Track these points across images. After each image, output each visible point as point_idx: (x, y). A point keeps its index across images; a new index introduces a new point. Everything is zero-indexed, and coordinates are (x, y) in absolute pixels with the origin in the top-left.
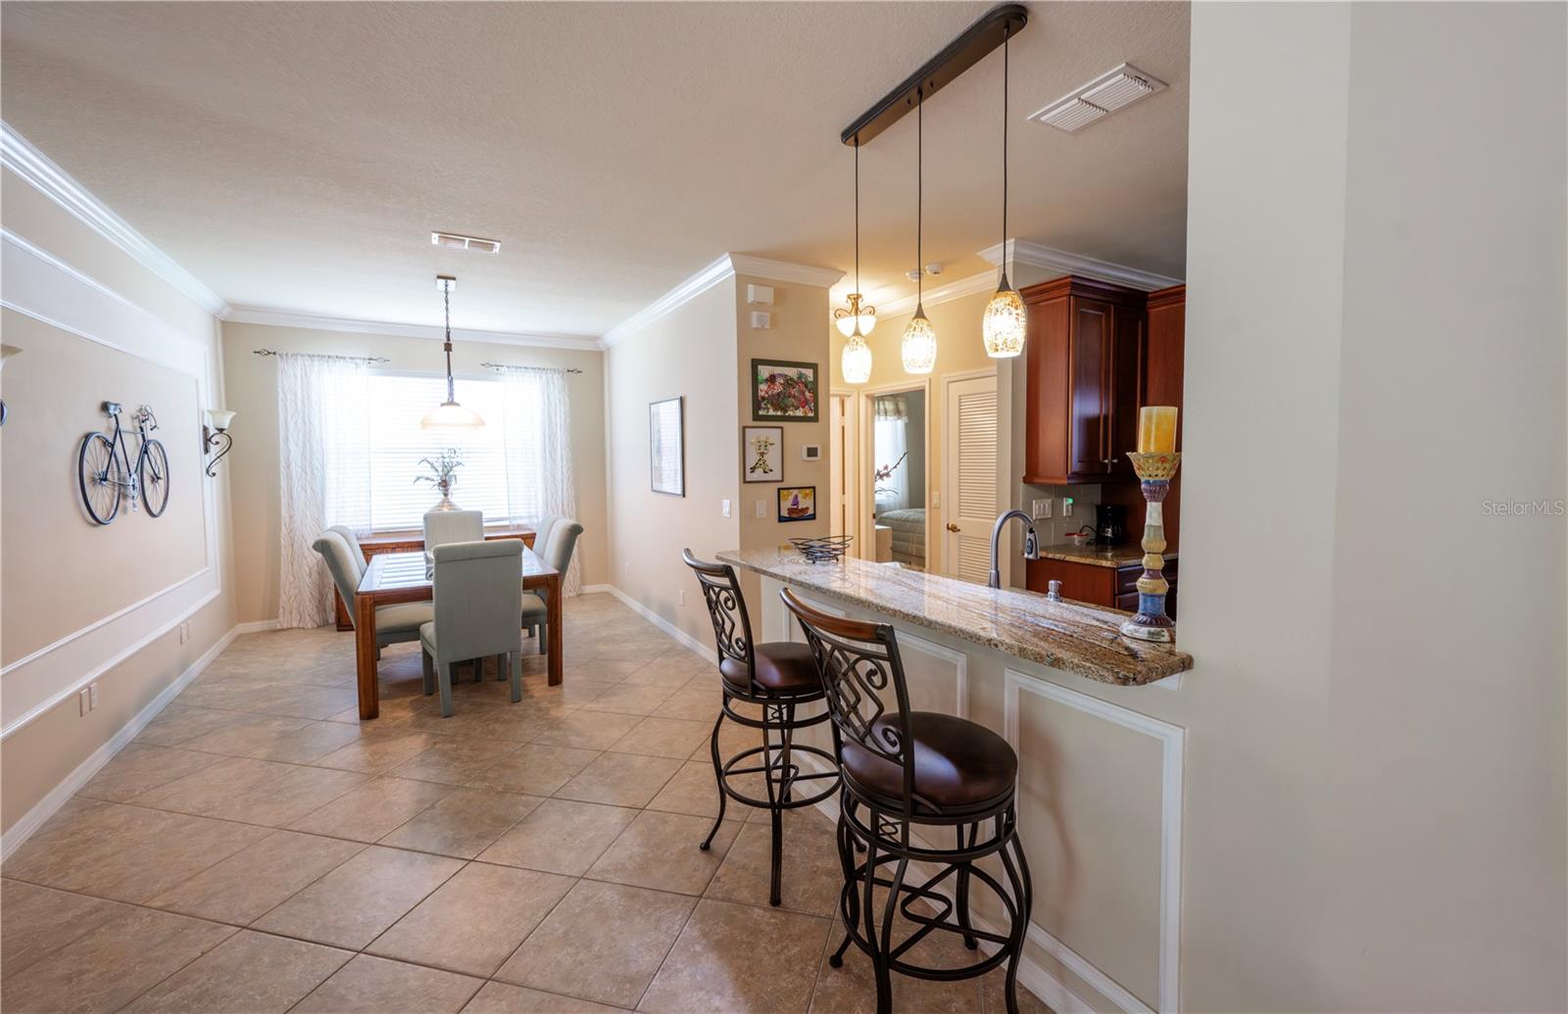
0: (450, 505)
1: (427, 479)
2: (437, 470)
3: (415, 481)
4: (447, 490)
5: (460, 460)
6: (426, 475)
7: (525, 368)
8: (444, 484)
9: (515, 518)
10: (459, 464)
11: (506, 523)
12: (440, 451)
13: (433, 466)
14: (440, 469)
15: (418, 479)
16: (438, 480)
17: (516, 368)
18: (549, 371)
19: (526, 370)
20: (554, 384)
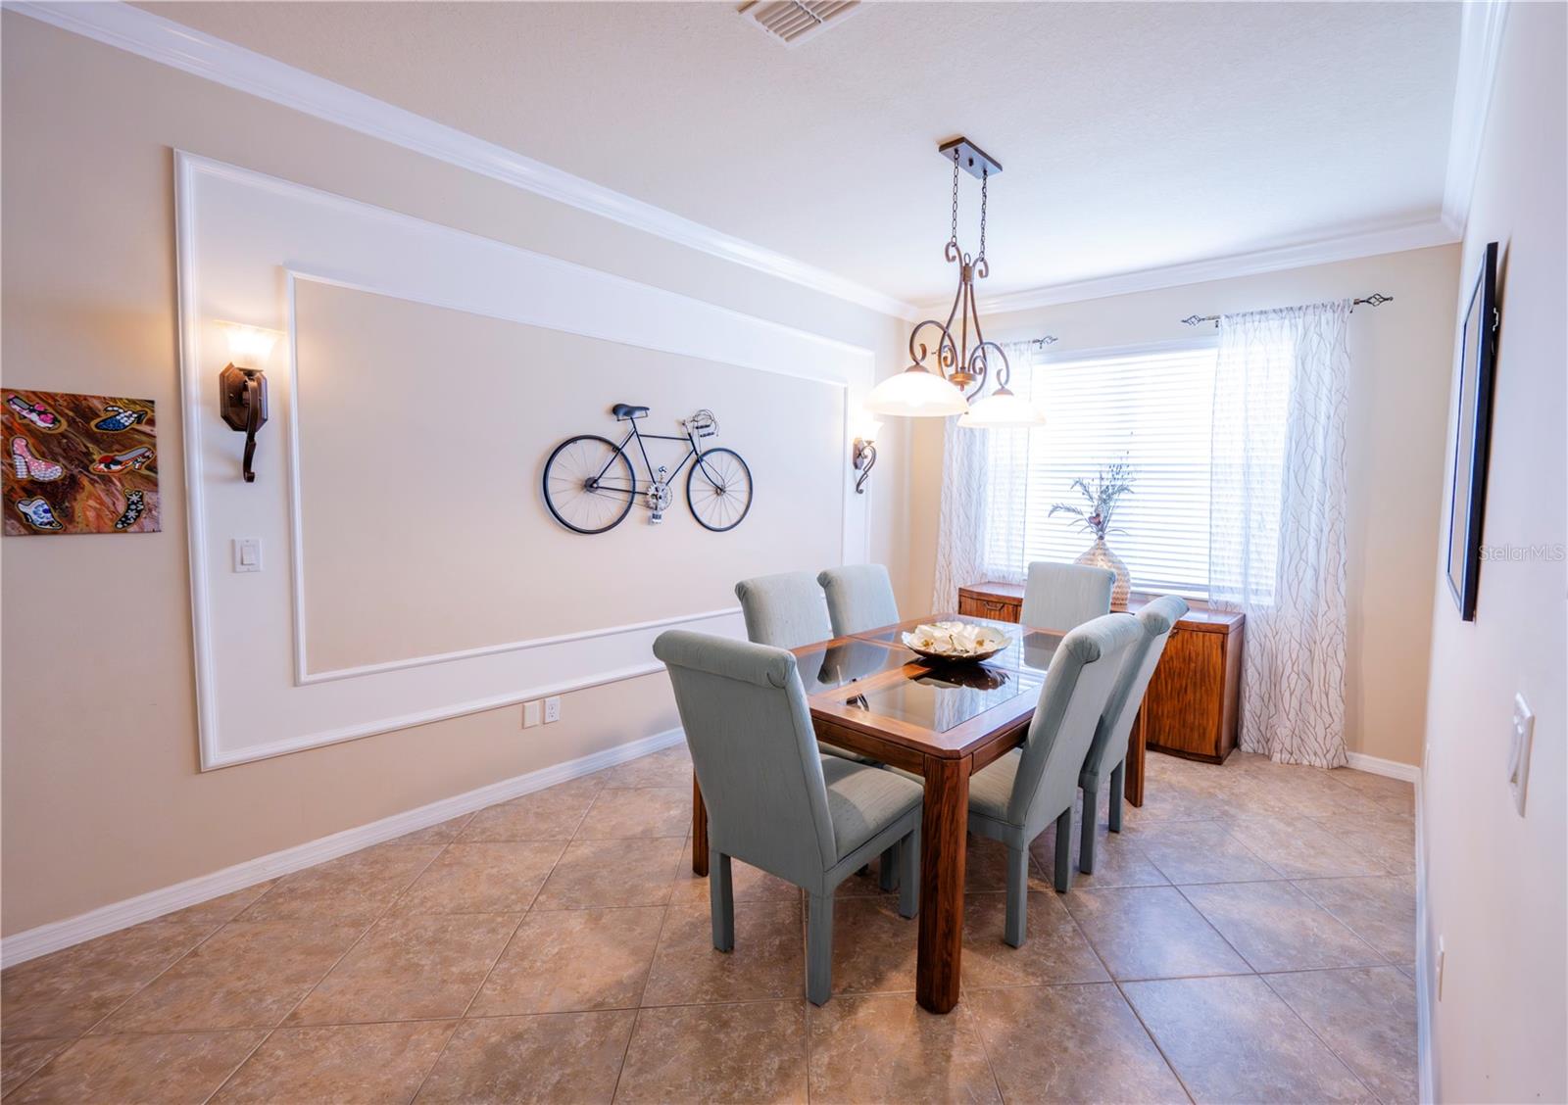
0: (1106, 553)
1: (1068, 510)
2: (1091, 498)
3: (1052, 512)
4: (1102, 530)
5: (1126, 483)
6: (1067, 503)
7: (1261, 313)
8: (1098, 522)
9: (1220, 590)
10: (1123, 489)
11: (1204, 595)
12: (1098, 468)
13: (1086, 491)
14: (1096, 496)
15: (1055, 508)
16: (1088, 511)
17: (1244, 315)
18: (1311, 310)
19: (1263, 317)
20: (1321, 336)
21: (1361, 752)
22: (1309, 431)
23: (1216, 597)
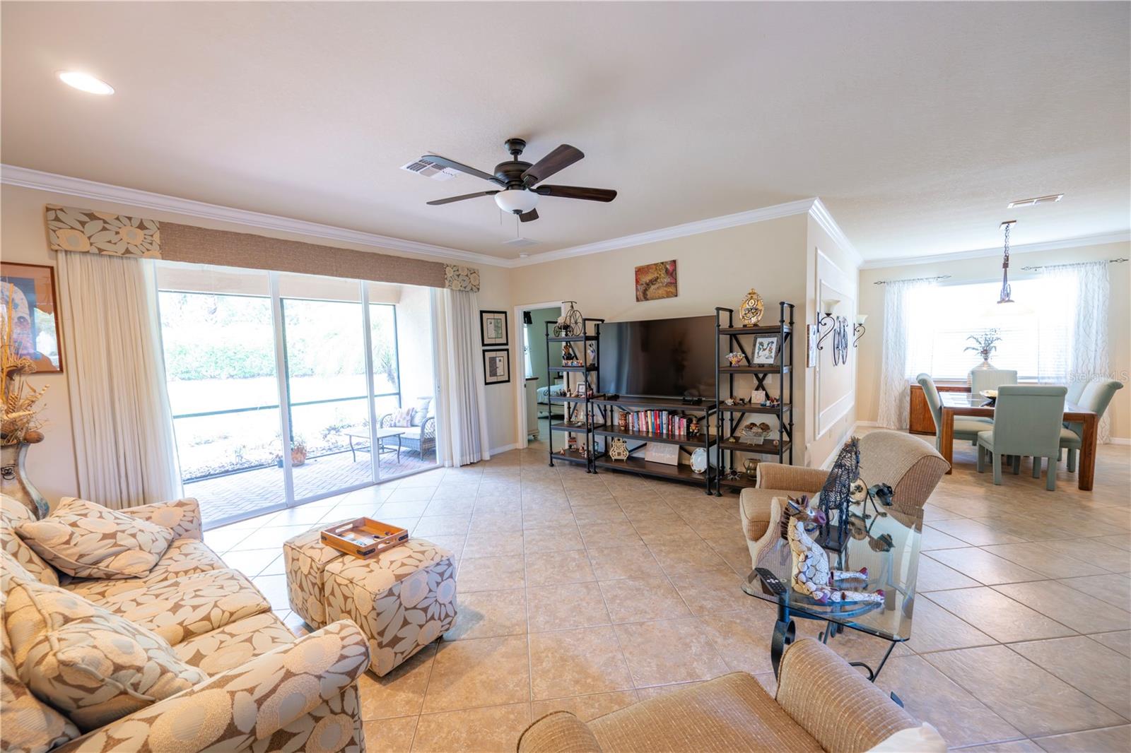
0: (989, 365)
1: (974, 349)
2: (980, 343)
3: (965, 350)
4: (987, 356)
5: (999, 336)
6: (973, 346)
7: (1064, 265)
8: (985, 352)
9: (1043, 378)
10: (997, 339)
12: (984, 330)
13: (977, 341)
14: (983, 342)
15: (967, 348)
16: (981, 349)
17: (1055, 266)
18: (1088, 265)
19: (1064, 267)
20: (1094, 274)
21: (1116, 437)
22: (1090, 312)
23: (1041, 381)
